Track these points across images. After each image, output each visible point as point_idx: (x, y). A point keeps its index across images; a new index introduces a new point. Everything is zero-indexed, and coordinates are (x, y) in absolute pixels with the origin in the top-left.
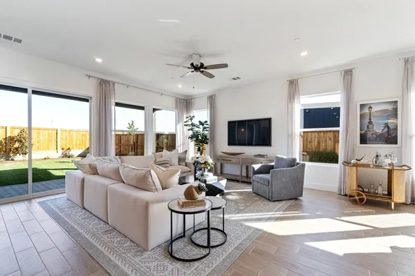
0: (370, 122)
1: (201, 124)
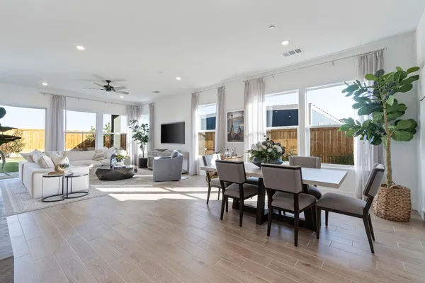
0: (232, 126)
1: (143, 126)
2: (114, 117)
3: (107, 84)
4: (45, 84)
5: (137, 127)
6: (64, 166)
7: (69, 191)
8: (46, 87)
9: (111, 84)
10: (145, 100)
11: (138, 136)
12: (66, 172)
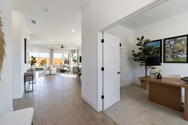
1: (75, 57)
2: (69, 54)
3: (62, 46)
4: (48, 47)
5: (73, 57)
6: (50, 68)
7: (51, 74)
8: (49, 47)
9: (63, 46)
10: (76, 49)
11: (74, 60)
12: (50, 69)
